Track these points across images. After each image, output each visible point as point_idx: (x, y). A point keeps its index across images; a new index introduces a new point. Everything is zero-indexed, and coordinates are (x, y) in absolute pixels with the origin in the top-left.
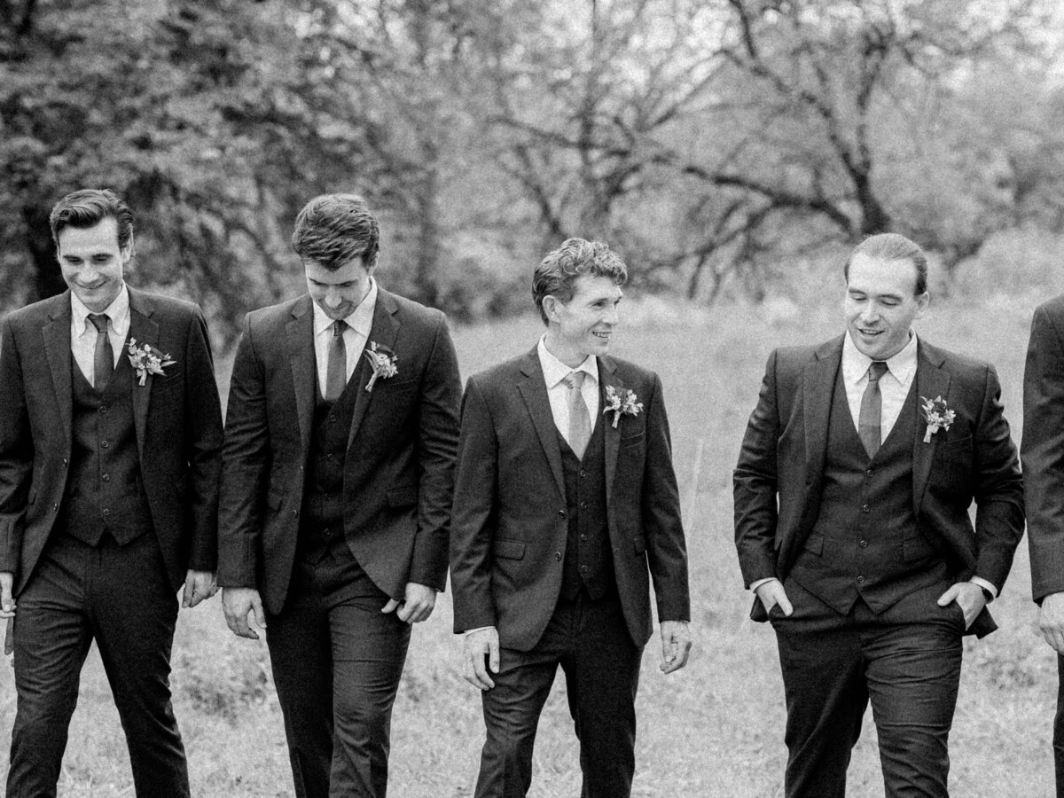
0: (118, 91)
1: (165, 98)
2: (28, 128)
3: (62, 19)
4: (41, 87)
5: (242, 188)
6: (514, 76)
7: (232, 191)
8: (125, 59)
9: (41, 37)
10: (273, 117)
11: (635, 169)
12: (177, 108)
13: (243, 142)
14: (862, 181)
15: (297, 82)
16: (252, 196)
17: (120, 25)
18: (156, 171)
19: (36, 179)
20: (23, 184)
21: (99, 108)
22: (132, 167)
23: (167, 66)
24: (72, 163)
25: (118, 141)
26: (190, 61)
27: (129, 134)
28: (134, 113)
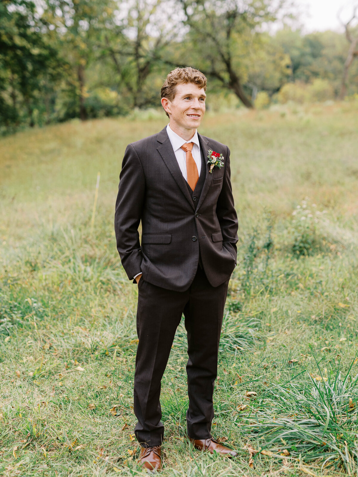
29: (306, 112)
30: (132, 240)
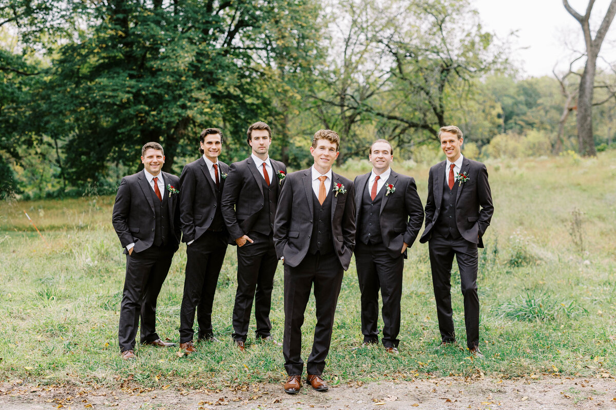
0: (175, 88)
1: (191, 91)
2: (143, 102)
3: (155, 63)
4: (148, 87)
6: (315, 81)
7: (214, 123)
8: (178, 77)
9: (147, 68)
10: (230, 96)
11: (359, 114)
12: (196, 94)
13: (219, 105)
14: (440, 117)
15: (238, 84)
16: (221, 124)
17: (176, 65)
18: (188, 117)
19: (146, 119)
20: (141, 121)
21: (168, 95)
22: (179, 115)
23: (192, 79)
24: (158, 114)
25: (175, 106)
26: (200, 78)
27: (178, 103)
28: (180, 96)
29: (520, 166)
30: (283, 233)
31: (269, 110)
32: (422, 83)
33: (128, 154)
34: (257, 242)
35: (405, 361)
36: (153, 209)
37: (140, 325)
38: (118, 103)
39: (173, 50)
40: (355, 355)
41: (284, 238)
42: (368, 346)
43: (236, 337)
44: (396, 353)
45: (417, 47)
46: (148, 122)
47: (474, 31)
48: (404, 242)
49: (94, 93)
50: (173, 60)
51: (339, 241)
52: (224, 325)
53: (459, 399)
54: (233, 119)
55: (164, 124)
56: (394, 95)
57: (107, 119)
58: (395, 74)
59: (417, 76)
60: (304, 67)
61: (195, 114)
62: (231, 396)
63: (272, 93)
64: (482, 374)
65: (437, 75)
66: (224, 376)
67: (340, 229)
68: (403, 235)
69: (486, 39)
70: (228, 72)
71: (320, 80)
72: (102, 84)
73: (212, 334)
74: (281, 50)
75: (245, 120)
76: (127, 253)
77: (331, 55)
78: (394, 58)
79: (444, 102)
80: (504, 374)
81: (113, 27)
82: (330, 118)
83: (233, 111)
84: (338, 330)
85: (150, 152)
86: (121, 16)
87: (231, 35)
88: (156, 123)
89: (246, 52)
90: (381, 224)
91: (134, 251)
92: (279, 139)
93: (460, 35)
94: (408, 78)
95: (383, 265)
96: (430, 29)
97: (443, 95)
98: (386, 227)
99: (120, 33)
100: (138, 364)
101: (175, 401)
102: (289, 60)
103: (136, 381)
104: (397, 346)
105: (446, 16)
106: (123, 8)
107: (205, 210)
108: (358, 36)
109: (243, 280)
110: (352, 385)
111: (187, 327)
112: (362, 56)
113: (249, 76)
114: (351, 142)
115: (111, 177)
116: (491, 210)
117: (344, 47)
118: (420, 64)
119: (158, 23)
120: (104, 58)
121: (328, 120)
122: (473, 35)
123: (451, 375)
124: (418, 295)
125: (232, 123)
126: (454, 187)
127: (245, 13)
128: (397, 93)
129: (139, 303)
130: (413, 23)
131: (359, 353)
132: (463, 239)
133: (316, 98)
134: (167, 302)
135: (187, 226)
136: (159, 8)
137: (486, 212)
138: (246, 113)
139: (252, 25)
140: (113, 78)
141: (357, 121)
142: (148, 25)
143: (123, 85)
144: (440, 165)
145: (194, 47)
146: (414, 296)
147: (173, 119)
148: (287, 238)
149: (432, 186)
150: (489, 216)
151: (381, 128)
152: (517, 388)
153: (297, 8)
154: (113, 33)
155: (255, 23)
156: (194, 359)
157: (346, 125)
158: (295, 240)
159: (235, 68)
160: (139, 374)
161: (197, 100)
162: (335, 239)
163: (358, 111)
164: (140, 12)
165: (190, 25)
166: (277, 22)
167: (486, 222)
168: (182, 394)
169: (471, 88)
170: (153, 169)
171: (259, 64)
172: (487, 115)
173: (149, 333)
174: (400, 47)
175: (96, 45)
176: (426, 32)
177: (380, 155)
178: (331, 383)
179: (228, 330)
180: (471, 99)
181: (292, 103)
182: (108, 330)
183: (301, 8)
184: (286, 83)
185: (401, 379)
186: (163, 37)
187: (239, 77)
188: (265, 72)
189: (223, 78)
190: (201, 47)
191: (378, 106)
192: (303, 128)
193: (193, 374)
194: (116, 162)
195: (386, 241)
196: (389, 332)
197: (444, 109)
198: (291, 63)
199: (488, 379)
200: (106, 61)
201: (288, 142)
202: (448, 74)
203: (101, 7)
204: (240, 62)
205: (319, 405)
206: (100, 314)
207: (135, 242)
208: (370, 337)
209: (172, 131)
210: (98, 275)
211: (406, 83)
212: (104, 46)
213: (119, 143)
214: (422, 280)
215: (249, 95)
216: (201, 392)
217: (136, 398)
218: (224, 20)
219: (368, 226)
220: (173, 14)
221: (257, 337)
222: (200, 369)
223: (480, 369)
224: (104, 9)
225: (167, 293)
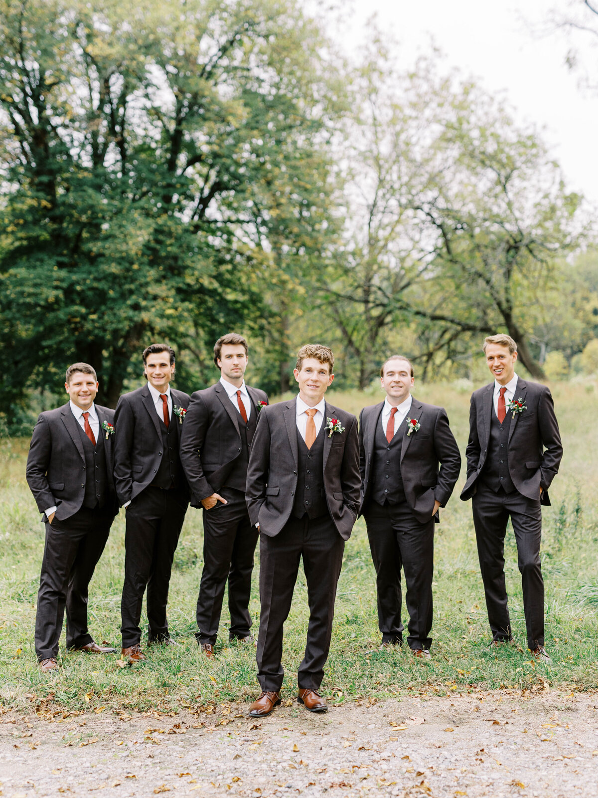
0: (123, 281)
1: (147, 284)
2: (78, 301)
3: (95, 246)
4: (85, 280)
5: (187, 327)
6: (326, 266)
7: (182, 329)
8: (127, 265)
9: (83, 253)
10: (202, 290)
11: (390, 312)
12: (153, 289)
13: (187, 304)
14: (507, 316)
15: (214, 273)
16: (192, 331)
17: (124, 247)
18: (143, 321)
19: (82, 326)
20: (76, 329)
21: (113, 290)
22: (130, 319)
23: (147, 268)
24: (100, 318)
25: (124, 306)
26: (159, 265)
27: (129, 302)
28: (131, 292)
30: (259, 491)
31: (259, 309)
32: (479, 267)
33: (57, 377)
34: (232, 502)
35: (439, 668)
36: (83, 456)
37: (65, 622)
38: (42, 303)
39: (120, 226)
40: (368, 661)
41: (260, 497)
42: (388, 649)
43: (201, 637)
44: (427, 657)
45: (470, 215)
46: (85, 329)
47: (554, 190)
48: (435, 499)
49: (7, 289)
50: (119, 240)
51: (335, 500)
52: (186, 620)
53: (510, 721)
54: (209, 323)
55: (108, 332)
56: (439, 284)
57: (27, 326)
58: (439, 255)
59: (473, 257)
60: (310, 248)
61: (152, 318)
62: (191, 720)
63: (264, 286)
64: (546, 685)
65: (501, 256)
66: (182, 693)
67: (337, 483)
68: (433, 489)
69: (573, 201)
70: (200, 257)
71: (332, 265)
72: (19, 277)
73: (168, 635)
74: (276, 223)
75: (225, 324)
76: (46, 520)
77: (348, 230)
78: (440, 231)
79: (512, 294)
80: (577, 684)
81: (35, 194)
82: (348, 319)
83: (208, 312)
84: (347, 626)
85: (78, 377)
86: (45, 179)
87: (205, 202)
88: (96, 331)
89: (226, 227)
90: (403, 476)
91: (55, 518)
92: (275, 351)
93: (533, 198)
94: (459, 259)
95: (406, 533)
96: (490, 190)
97: (511, 284)
98: (409, 480)
99: (44, 203)
100: (61, 678)
101: (112, 729)
102: (287, 238)
103: (57, 701)
104: (428, 647)
105: (512, 171)
106: (48, 167)
107: (146, 460)
108: (387, 201)
109: (212, 556)
110: (361, 703)
111: (130, 625)
112: (393, 230)
113: (231, 261)
114: (380, 354)
115: (34, 410)
116: (559, 451)
117: (368, 217)
118: (477, 241)
119: (98, 188)
120: (21, 239)
121: (345, 322)
122: (552, 197)
123: (501, 688)
124: (465, 575)
125: (206, 329)
126: (505, 419)
127: (223, 172)
128: (444, 283)
129: (63, 592)
130: (466, 181)
131: (374, 658)
132: (520, 494)
133: (328, 290)
134: (108, 590)
135: (121, 481)
136: (99, 166)
137: (551, 455)
138: (227, 315)
139: (233, 188)
140: (35, 267)
141: (387, 324)
142: (84, 191)
143: (49, 278)
144: (486, 389)
145: (150, 221)
146: (459, 576)
147: (120, 326)
148: (264, 496)
149: (476, 419)
150: (557, 460)
151: (423, 333)
152: (593, 704)
153: (298, 163)
154: (34, 203)
155: (237, 185)
156: (141, 670)
157: (371, 330)
158: (275, 498)
159: (210, 250)
160: (62, 692)
161: (155, 298)
162: (329, 496)
163: (388, 309)
164: (72, 173)
165: (145, 189)
166: (269, 183)
167: (551, 468)
168: (121, 719)
169: (551, 274)
170: (82, 401)
171: (244, 243)
172: (578, 310)
173: (79, 634)
174: (448, 216)
175: (11, 222)
176: (484, 194)
177: (397, 378)
178: (333, 701)
179: (191, 628)
180: (552, 289)
181: (293, 299)
182: (21, 631)
183: (303, 162)
184: (284, 270)
185: (431, 695)
186: (105, 208)
187: (216, 264)
188: (255, 255)
189: (193, 265)
190: (160, 221)
191: (418, 301)
192: (310, 335)
193: (138, 690)
194: (40, 389)
195: (410, 498)
196: (416, 628)
197: (513, 304)
198: (290, 242)
199: (555, 692)
200: (25, 243)
201: (288, 355)
202: (516, 253)
203: (17, 166)
204: (217, 241)
205: (314, 731)
206: (11, 609)
207: (57, 505)
208: (391, 635)
209: (121, 342)
210: (10, 552)
211: (457, 267)
212: (21, 221)
213: (45, 360)
214: (472, 552)
215: (230, 287)
216: (149, 717)
217: (57, 726)
218: (193, 181)
219: (383, 479)
220: (120, 175)
221: (232, 637)
222: (148, 683)
223: (544, 678)
224: (22, 170)
225: (107, 577)
